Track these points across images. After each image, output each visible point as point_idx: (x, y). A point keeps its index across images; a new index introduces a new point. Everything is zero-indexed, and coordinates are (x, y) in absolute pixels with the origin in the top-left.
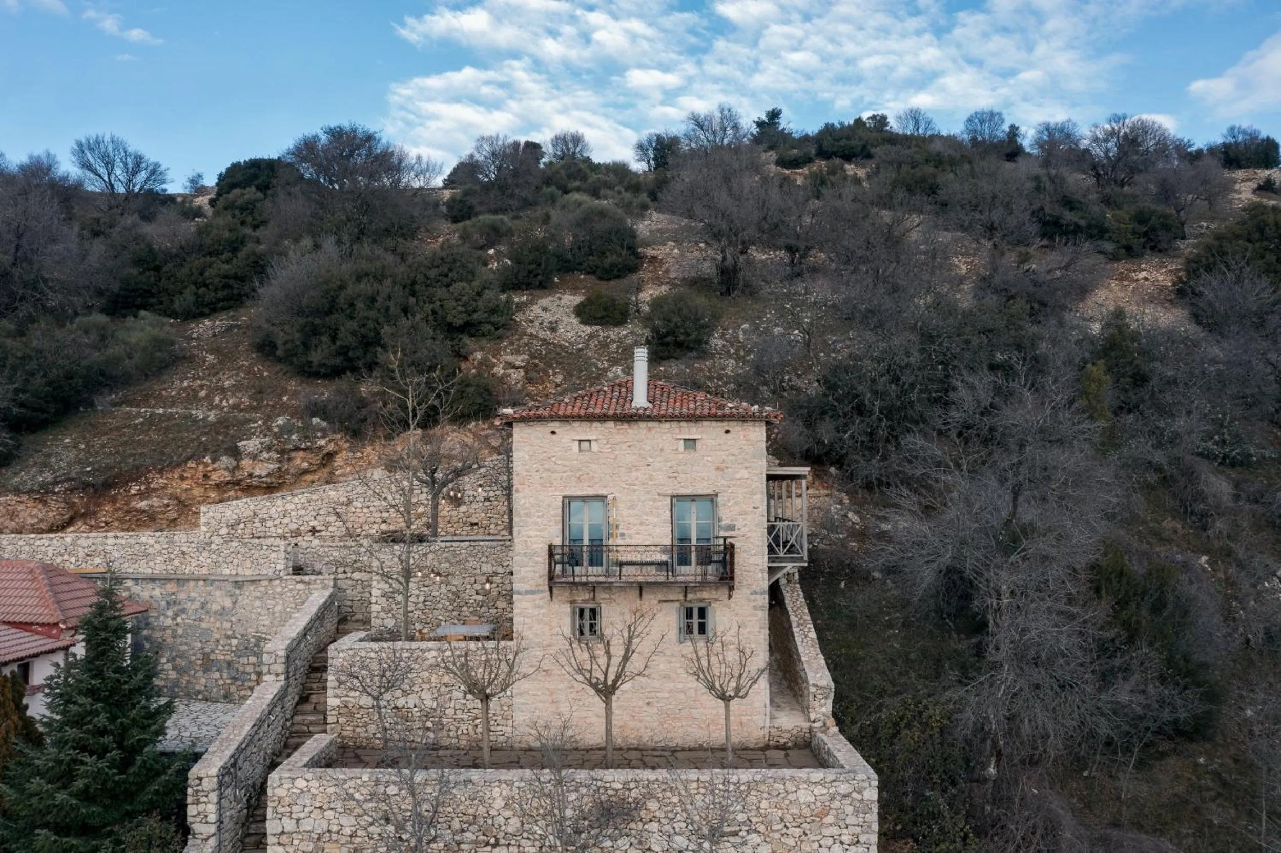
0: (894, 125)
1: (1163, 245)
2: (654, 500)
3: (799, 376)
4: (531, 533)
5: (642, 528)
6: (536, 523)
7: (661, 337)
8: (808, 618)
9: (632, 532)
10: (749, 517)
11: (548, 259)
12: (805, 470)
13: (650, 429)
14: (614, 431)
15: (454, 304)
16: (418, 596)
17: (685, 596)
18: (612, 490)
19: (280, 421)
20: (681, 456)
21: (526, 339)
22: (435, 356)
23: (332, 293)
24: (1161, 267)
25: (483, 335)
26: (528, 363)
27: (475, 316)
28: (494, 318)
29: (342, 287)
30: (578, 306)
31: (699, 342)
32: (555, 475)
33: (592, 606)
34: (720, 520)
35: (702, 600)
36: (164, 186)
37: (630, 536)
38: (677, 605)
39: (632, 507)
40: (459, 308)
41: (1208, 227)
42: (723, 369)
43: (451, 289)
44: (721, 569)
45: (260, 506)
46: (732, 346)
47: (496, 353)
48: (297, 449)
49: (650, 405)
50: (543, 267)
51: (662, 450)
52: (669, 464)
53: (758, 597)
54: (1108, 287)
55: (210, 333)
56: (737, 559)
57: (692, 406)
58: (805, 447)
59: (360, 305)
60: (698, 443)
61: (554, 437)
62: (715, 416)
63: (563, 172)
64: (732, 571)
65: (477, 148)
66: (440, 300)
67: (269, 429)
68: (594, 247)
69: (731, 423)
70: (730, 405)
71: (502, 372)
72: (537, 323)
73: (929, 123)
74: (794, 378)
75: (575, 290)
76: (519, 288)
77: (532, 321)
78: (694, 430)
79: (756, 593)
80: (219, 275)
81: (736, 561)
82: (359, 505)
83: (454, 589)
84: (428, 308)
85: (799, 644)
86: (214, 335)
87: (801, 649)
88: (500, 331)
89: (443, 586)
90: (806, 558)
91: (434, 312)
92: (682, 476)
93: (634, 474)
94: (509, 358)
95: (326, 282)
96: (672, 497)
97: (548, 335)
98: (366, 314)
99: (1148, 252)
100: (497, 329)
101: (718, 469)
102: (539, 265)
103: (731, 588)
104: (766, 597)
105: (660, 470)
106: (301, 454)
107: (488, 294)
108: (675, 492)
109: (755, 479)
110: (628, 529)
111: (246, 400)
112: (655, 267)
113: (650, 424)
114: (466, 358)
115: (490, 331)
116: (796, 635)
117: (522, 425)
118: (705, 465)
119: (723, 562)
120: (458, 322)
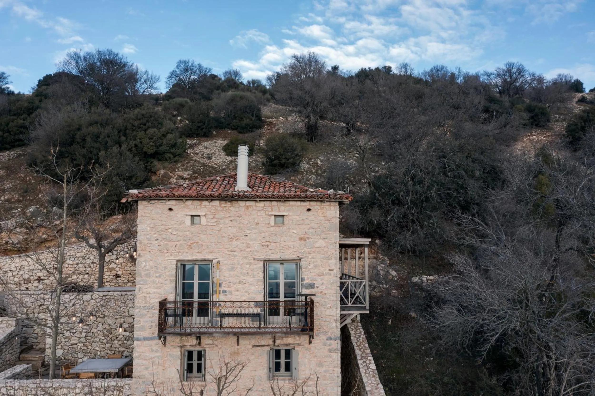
0: (395, 71)
1: (542, 123)
2: (250, 264)
3: (354, 185)
4: (150, 290)
5: (240, 286)
6: (154, 282)
7: (272, 161)
8: (368, 351)
9: (232, 289)
10: (326, 278)
11: (209, 120)
12: (367, 241)
13: (247, 207)
14: (219, 208)
15: (148, 140)
16: (81, 333)
17: (274, 342)
18: (217, 256)
19: (32, 209)
20: (272, 229)
21: (192, 163)
22: (132, 171)
23: (72, 132)
24: (543, 134)
25: (166, 160)
26: (191, 176)
27: (161, 148)
28: (173, 150)
29: (79, 129)
30: (225, 146)
31: (294, 164)
32: (170, 244)
33: (198, 348)
34: (303, 280)
35: (287, 345)
36: (8, 86)
37: (231, 293)
38: (268, 348)
39: (233, 269)
40: (151, 143)
41: (559, 118)
42: (309, 181)
43: (147, 132)
44: (303, 319)
45: (4, 263)
46: (314, 168)
47: (173, 170)
48: (40, 226)
49: (250, 190)
50: (206, 124)
51: (257, 224)
52: (263, 235)
53: (332, 342)
54: (522, 141)
55: (7, 159)
56: (316, 311)
57: (282, 190)
58: (361, 226)
59: (88, 139)
60: (286, 218)
61: (171, 212)
62: (299, 197)
63: (225, 84)
64: (312, 323)
65: (177, 67)
66: (140, 139)
67: (24, 214)
68: (236, 115)
69: (312, 203)
70: (311, 190)
71: (175, 181)
72: (200, 155)
73: (412, 70)
74: (351, 186)
75: (225, 138)
76: (192, 136)
77: (197, 154)
78: (282, 208)
79: (331, 339)
80: (17, 126)
81: (315, 313)
82: (71, 262)
83: (108, 327)
84: (132, 143)
85: (363, 374)
86: (9, 159)
87: (365, 380)
88: (177, 158)
89: (100, 325)
90: (368, 308)
91: (136, 146)
92: (273, 244)
93: (234, 243)
94: (180, 173)
95: (69, 126)
96: (264, 261)
97: (206, 161)
98: (92, 145)
99: (534, 126)
100: (175, 157)
101: (301, 239)
102: (204, 123)
103: (311, 337)
104: (339, 342)
105: (255, 240)
106: (43, 230)
107: (169, 136)
108: (267, 258)
109: (331, 247)
110: (229, 287)
111: (16, 196)
112: (271, 127)
113: (248, 203)
114: (155, 173)
115: (170, 157)
116: (361, 366)
117: (145, 203)
118: (291, 236)
119: (305, 315)
120: (150, 151)
